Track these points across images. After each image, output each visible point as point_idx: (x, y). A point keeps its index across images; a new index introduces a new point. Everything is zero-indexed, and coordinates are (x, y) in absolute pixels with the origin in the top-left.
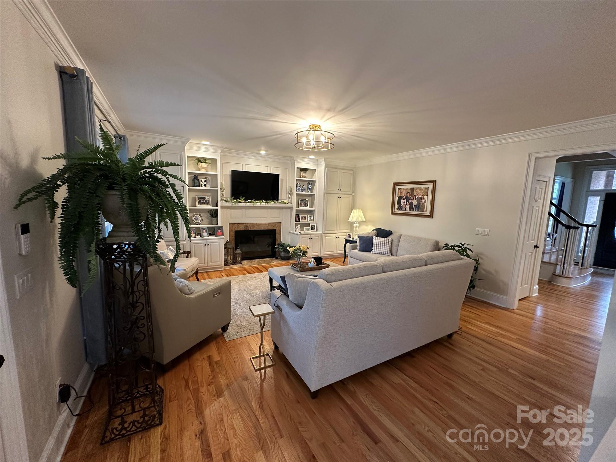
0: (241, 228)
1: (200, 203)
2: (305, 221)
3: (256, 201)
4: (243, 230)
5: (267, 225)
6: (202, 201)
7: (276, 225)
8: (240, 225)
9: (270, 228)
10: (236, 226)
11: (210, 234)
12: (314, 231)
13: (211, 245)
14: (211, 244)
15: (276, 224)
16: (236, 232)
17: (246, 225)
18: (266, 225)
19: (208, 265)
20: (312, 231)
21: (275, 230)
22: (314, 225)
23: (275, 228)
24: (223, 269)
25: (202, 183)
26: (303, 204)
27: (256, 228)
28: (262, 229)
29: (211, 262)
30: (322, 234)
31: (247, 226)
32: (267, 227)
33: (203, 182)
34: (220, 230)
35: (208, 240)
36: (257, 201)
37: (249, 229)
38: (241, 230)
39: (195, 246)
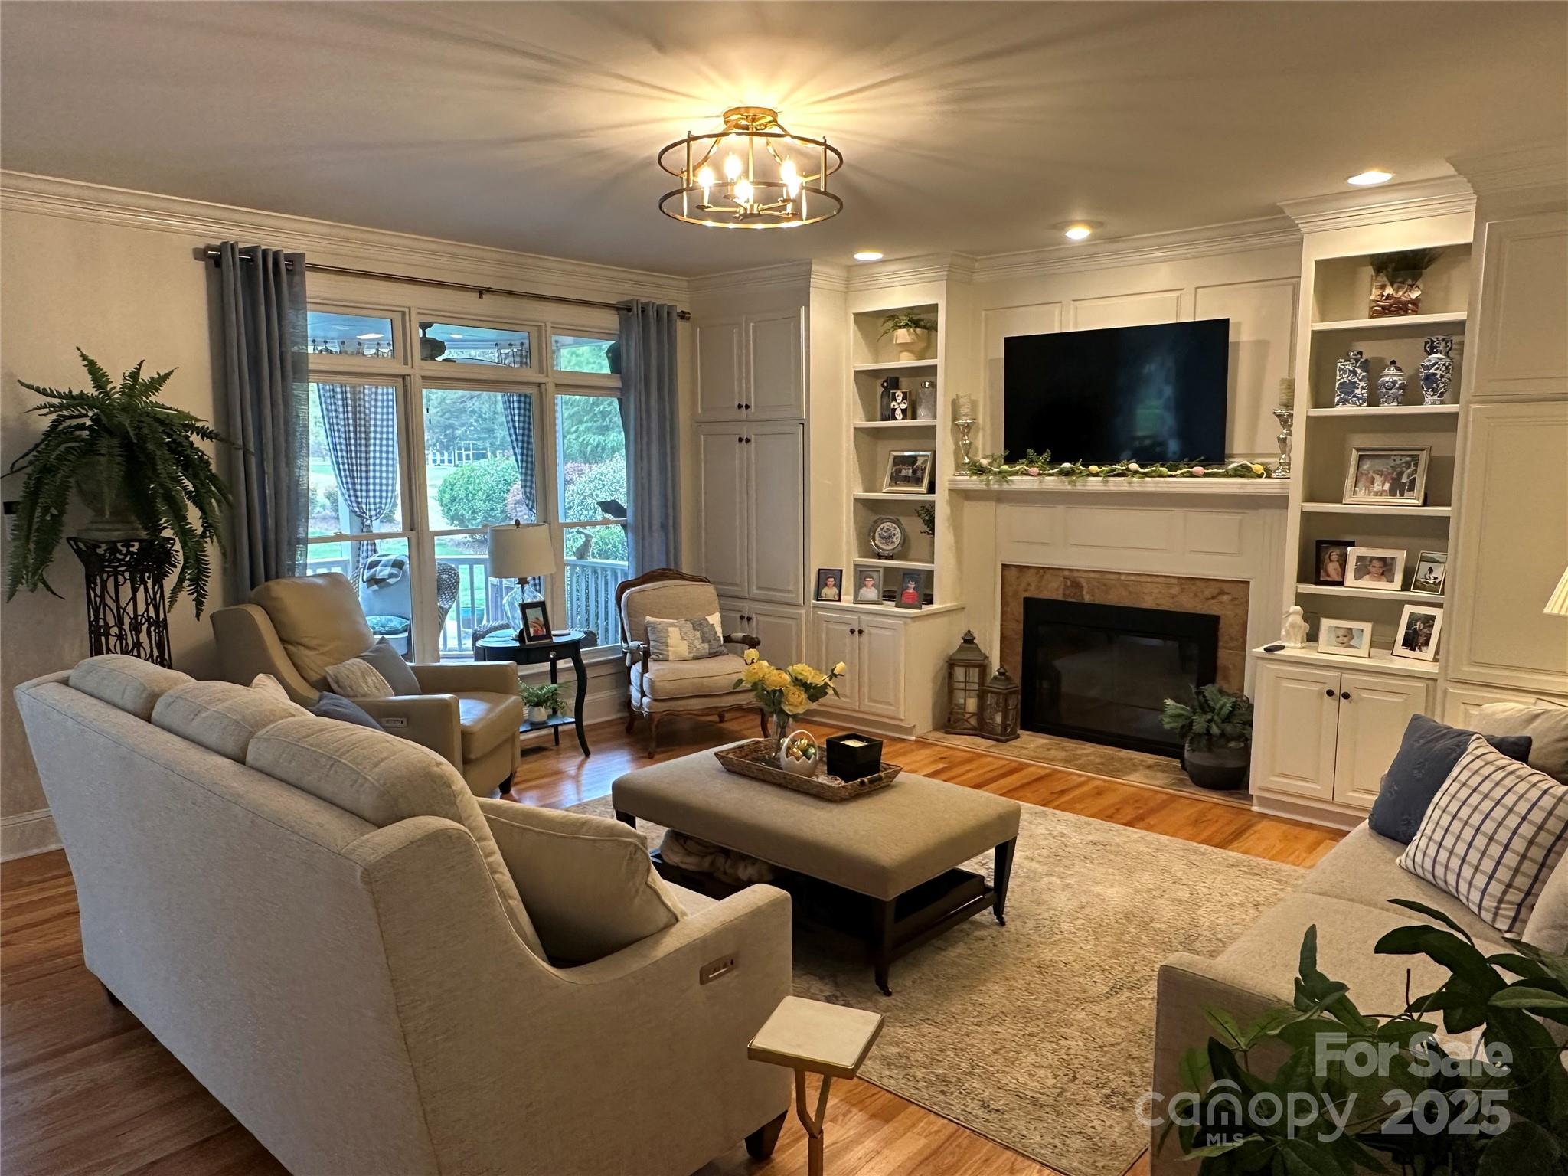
0: (1052, 591)
1: (896, 479)
2: (1383, 584)
3: (1094, 468)
4: (1060, 598)
5: (1175, 590)
6: (904, 473)
7: (1222, 593)
8: (1048, 576)
9: (1189, 604)
10: (1031, 578)
11: (888, 596)
12: (1417, 653)
13: (870, 634)
14: (873, 631)
15: (1222, 587)
16: (1029, 603)
17: (1072, 579)
18: (1169, 586)
19: (863, 708)
20: (1407, 652)
21: (1216, 619)
22: (1429, 621)
23: (1212, 609)
24: (913, 738)
25: (896, 407)
26: (1378, 480)
27: (1116, 598)
28: (1148, 603)
29: (871, 700)
30: (1441, 684)
31: (1076, 585)
32: (1173, 597)
33: (899, 399)
34: (912, 585)
35: (863, 617)
36: (1099, 466)
37: (1087, 599)
38: (1054, 597)
39: (828, 629)
